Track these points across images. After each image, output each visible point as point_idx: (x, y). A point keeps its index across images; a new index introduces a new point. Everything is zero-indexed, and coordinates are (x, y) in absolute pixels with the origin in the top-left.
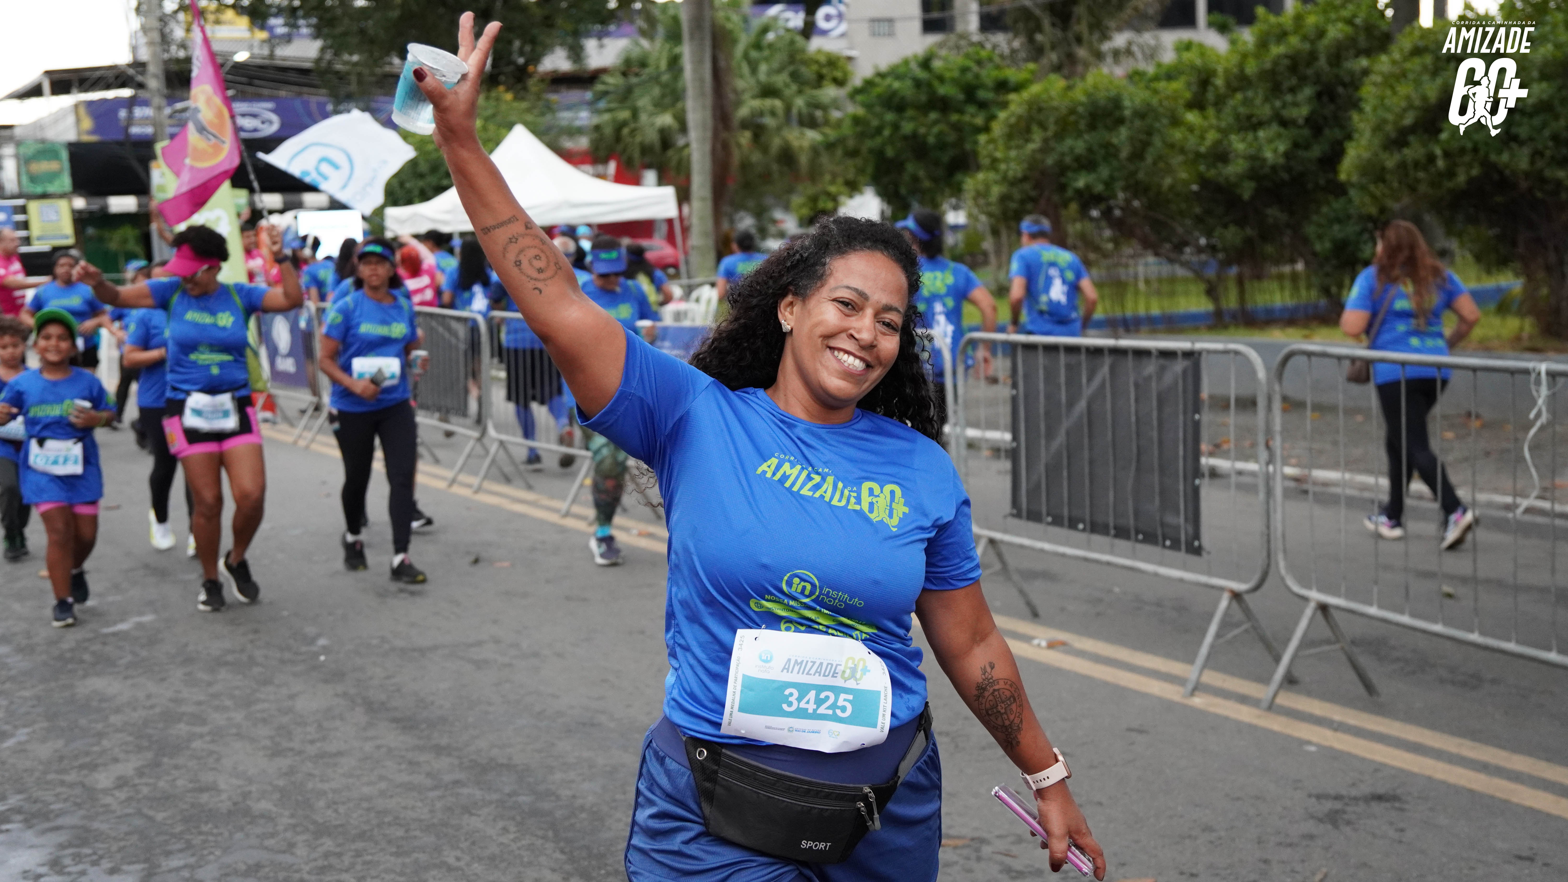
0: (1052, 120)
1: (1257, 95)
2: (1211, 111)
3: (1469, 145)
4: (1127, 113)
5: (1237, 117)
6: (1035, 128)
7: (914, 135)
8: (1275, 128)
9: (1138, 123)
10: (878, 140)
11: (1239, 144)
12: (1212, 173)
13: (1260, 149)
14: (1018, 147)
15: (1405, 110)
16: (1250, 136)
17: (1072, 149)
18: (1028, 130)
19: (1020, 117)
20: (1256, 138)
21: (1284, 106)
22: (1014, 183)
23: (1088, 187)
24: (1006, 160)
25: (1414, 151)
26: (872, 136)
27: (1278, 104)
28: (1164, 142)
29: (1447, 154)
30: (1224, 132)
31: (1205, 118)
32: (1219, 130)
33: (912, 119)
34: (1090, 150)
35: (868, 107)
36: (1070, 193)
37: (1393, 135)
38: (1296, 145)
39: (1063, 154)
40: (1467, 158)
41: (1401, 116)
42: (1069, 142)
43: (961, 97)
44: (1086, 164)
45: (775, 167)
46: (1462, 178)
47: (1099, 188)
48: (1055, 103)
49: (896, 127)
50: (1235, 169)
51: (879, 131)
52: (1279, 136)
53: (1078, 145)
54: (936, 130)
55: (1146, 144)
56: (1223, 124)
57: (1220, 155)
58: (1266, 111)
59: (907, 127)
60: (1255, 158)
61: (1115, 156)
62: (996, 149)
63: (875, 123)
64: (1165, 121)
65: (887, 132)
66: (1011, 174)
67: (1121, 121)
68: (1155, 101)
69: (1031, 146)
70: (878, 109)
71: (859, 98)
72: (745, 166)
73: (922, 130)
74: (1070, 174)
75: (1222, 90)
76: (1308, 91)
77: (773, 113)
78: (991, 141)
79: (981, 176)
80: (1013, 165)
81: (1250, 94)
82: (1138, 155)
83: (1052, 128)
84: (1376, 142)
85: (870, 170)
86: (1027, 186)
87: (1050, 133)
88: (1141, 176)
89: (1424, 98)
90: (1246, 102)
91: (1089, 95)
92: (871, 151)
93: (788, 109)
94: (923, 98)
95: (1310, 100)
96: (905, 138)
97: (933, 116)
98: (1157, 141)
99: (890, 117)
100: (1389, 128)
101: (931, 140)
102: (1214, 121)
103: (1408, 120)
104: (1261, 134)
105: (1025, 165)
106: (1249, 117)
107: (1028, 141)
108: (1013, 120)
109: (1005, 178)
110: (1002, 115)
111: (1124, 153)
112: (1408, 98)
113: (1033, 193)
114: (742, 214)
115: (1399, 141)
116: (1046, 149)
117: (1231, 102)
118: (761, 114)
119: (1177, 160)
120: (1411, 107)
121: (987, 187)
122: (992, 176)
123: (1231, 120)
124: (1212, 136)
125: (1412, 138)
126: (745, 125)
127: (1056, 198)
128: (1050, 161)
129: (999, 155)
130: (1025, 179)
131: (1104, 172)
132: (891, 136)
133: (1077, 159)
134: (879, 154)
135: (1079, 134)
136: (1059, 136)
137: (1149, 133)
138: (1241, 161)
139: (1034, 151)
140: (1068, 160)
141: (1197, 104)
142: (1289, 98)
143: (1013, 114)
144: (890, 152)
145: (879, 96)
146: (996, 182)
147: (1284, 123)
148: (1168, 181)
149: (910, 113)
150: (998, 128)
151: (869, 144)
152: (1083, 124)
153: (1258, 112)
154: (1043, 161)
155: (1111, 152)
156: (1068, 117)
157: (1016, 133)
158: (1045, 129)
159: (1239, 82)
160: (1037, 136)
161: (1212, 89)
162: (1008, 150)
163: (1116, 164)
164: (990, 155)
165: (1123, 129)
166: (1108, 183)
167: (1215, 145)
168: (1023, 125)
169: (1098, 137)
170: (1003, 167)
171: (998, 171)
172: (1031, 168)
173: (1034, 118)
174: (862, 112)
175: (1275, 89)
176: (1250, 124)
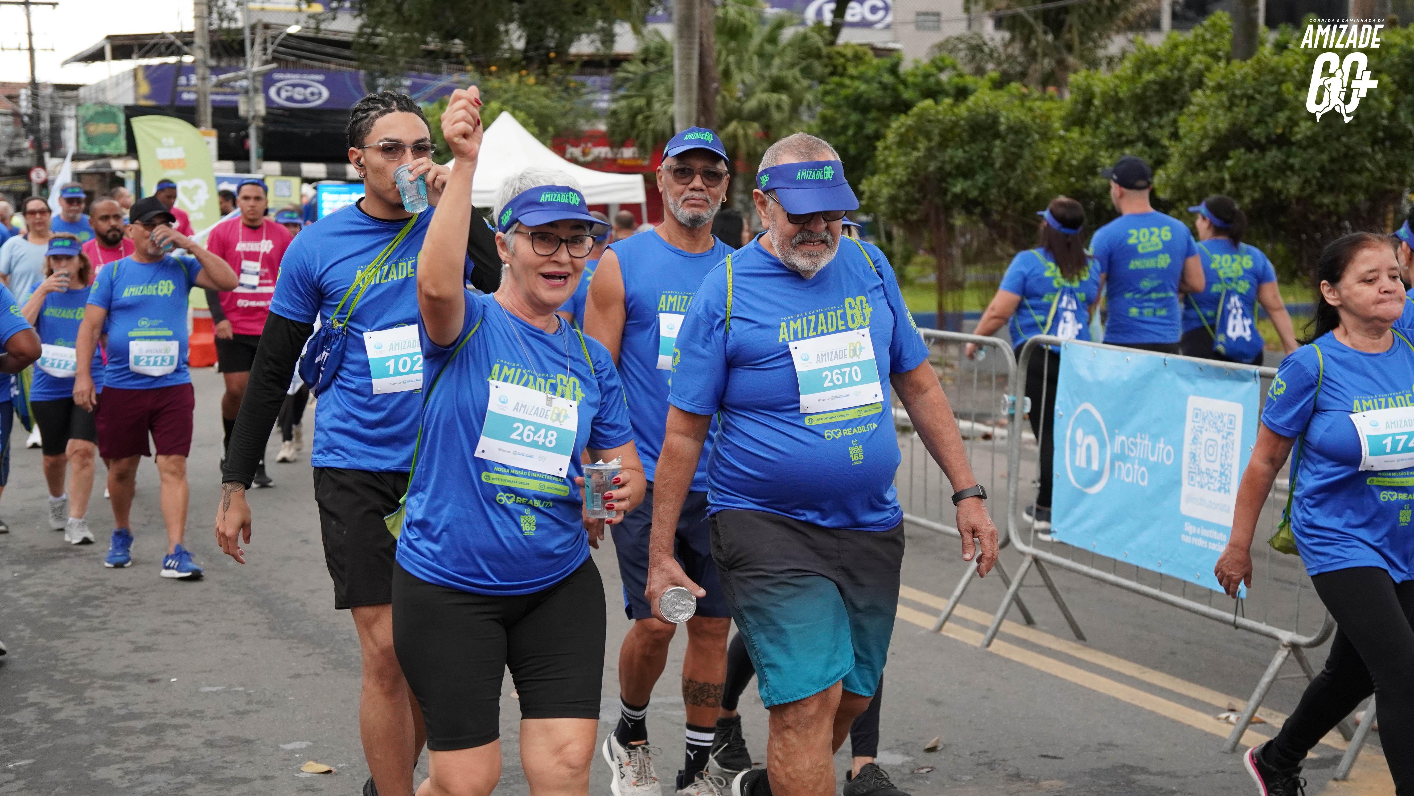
0: (936, 131)
1: (1127, 116)
3: (1250, 172)
4: (1002, 128)
5: (1110, 135)
6: (921, 138)
9: (1011, 137)
10: (843, 138)
11: (1106, 159)
12: (1082, 185)
14: (906, 154)
15: (1202, 139)
16: (1117, 154)
17: (952, 159)
18: (916, 140)
19: (909, 128)
21: (1150, 126)
22: (901, 186)
23: (964, 192)
24: (895, 165)
25: (1209, 174)
27: (1145, 125)
28: (1036, 155)
29: (1234, 179)
30: (1096, 148)
31: (1082, 134)
32: (1093, 147)
34: (970, 160)
35: (837, 107)
36: (951, 197)
37: (1195, 160)
39: (944, 162)
40: (1250, 183)
41: (1200, 143)
42: (949, 151)
44: (965, 172)
46: (1247, 200)
47: (975, 193)
48: (940, 117)
49: (860, 126)
51: (844, 129)
53: (958, 155)
55: (1017, 157)
56: (1096, 141)
58: (1134, 131)
61: (992, 165)
62: (890, 155)
63: (841, 122)
64: (1036, 137)
65: (850, 132)
66: (898, 177)
67: (997, 135)
68: (1028, 119)
69: (917, 154)
70: (845, 110)
71: (828, 99)
74: (949, 180)
75: (1100, 111)
78: (886, 148)
79: (876, 179)
80: (901, 170)
81: (1122, 115)
82: (1010, 165)
83: (936, 139)
86: (912, 189)
87: (933, 144)
88: (1012, 183)
89: (1217, 130)
90: (1118, 122)
91: (969, 110)
94: (888, 101)
98: (1027, 154)
99: (855, 117)
100: (1192, 153)
102: (1088, 138)
105: (910, 170)
106: (1120, 135)
107: (915, 149)
108: (903, 130)
109: (894, 181)
110: (896, 125)
111: (998, 164)
113: (918, 196)
115: (1199, 164)
116: (929, 157)
117: (1106, 122)
121: (880, 187)
122: (883, 178)
123: (1104, 138)
124: (1084, 152)
125: (1210, 163)
127: (938, 200)
128: (932, 167)
129: (891, 160)
130: (910, 182)
131: (980, 179)
132: (855, 135)
133: (958, 167)
135: (962, 145)
136: (943, 145)
137: (1020, 147)
139: (918, 158)
140: (948, 167)
142: (1155, 120)
143: (903, 126)
145: (846, 98)
146: (887, 184)
148: (1034, 190)
149: (873, 114)
150: (891, 137)
152: (965, 135)
153: (1125, 131)
154: (926, 168)
155: (987, 162)
156: (951, 130)
157: (905, 142)
158: (930, 140)
159: (1115, 103)
160: (923, 145)
161: (1093, 109)
162: (898, 156)
163: (991, 173)
164: (884, 160)
165: (998, 142)
166: (984, 189)
167: (1086, 159)
168: (911, 134)
169: (976, 148)
170: (893, 171)
171: (889, 175)
172: (915, 173)
173: (921, 129)
174: (829, 112)
175: (1144, 112)
176: (1117, 142)
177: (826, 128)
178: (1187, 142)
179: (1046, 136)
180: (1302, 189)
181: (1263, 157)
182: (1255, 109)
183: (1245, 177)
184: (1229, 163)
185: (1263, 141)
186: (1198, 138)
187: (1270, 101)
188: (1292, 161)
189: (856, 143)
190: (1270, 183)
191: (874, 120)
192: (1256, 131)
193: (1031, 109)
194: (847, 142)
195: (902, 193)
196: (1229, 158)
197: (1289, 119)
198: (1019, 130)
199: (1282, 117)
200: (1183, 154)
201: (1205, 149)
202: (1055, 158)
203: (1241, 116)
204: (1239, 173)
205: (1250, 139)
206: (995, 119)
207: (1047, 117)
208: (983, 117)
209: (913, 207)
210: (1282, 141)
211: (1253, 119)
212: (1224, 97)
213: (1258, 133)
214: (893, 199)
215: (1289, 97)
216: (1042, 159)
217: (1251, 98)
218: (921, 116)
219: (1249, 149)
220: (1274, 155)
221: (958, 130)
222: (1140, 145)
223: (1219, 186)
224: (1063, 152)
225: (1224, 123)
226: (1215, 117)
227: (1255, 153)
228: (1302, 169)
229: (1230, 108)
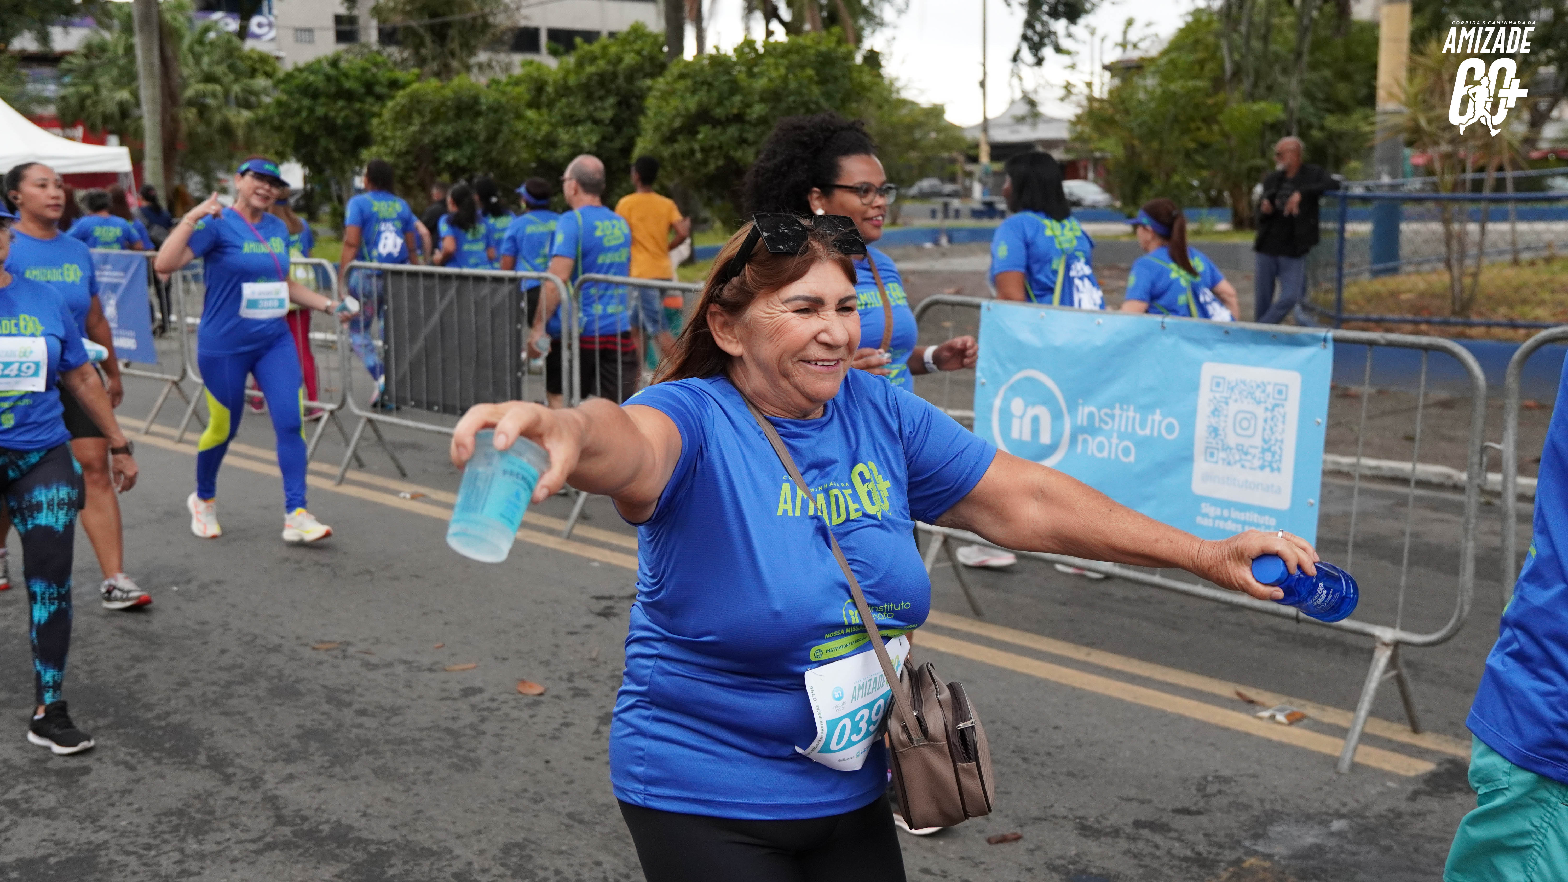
0: (428, 110)
1: (577, 101)
2: (545, 111)
3: (716, 144)
4: (484, 108)
5: (563, 116)
6: (415, 115)
7: (326, 117)
8: (589, 125)
9: (491, 115)
11: (564, 135)
12: (545, 155)
13: (579, 139)
14: (403, 129)
15: (675, 117)
16: (572, 130)
17: (443, 132)
18: (410, 116)
19: (403, 106)
20: (576, 132)
21: (596, 109)
22: (400, 155)
23: (455, 161)
24: (393, 138)
25: (681, 146)
26: (293, 116)
27: (591, 108)
28: (511, 131)
29: (703, 150)
30: (554, 126)
31: (541, 115)
32: (551, 124)
33: (324, 105)
34: (457, 134)
35: (290, 93)
36: (442, 165)
37: (668, 134)
38: (604, 138)
39: (436, 136)
40: (715, 153)
41: (672, 121)
42: (441, 127)
43: (362, 90)
44: (454, 143)
45: (217, 137)
46: (712, 167)
47: (464, 162)
48: (430, 97)
49: (311, 110)
50: (561, 153)
51: (298, 112)
52: (592, 131)
53: (447, 129)
54: (343, 114)
55: (497, 132)
56: (553, 120)
57: (551, 142)
58: (583, 112)
59: (320, 111)
61: (475, 138)
62: (386, 129)
63: (295, 106)
64: (512, 115)
65: (304, 114)
66: (397, 148)
67: (479, 114)
68: (504, 100)
69: (413, 128)
70: (297, 96)
71: (283, 87)
72: (192, 135)
73: (332, 114)
74: (442, 151)
75: (553, 96)
76: (612, 100)
77: (214, 95)
78: (382, 123)
79: (374, 149)
80: (399, 142)
81: (572, 99)
82: (492, 138)
83: (428, 116)
84: (656, 138)
85: (291, 142)
86: (410, 158)
87: (426, 120)
88: (494, 154)
89: (687, 109)
90: (569, 105)
91: (455, 92)
92: (292, 127)
93: (227, 94)
94: (333, 89)
95: (613, 106)
96: (319, 119)
97: (341, 103)
98: (505, 129)
99: (306, 102)
100: (665, 129)
101: (339, 121)
102: (546, 117)
103: (677, 124)
104: (580, 129)
105: (408, 143)
106: (572, 116)
107: (410, 124)
108: (398, 108)
109: (392, 152)
110: (390, 104)
111: (482, 138)
112: (676, 108)
113: (415, 164)
114: (192, 173)
115: (670, 139)
116: (423, 131)
117: (559, 105)
118: (204, 95)
119: (519, 144)
120: (678, 115)
122: (382, 149)
123: (559, 117)
124: (545, 128)
125: (680, 137)
126: (191, 103)
127: (432, 168)
128: (426, 140)
129: (388, 134)
130: (407, 153)
131: (467, 150)
132: (308, 117)
133: (448, 139)
134: (298, 130)
135: (448, 122)
136: (434, 121)
137: (500, 123)
138: (565, 148)
139: (415, 133)
140: (440, 140)
141: (534, 104)
142: (599, 104)
143: (398, 104)
144: (307, 129)
145: (298, 86)
147: (596, 122)
148: (513, 160)
149: (322, 100)
150: (387, 114)
151: (290, 122)
152: (451, 114)
153: (577, 113)
154: (421, 140)
155: (472, 136)
156: (440, 108)
157: (401, 118)
158: (423, 117)
159: (564, 90)
160: (417, 121)
161: (545, 94)
162: (395, 130)
163: (476, 145)
164: (381, 134)
165: (481, 120)
166: (471, 159)
167: (549, 134)
168: (406, 112)
169: (462, 124)
170: (391, 143)
171: (386, 145)
172: (412, 145)
174: (284, 97)
175: (589, 97)
176: (572, 121)
177: (282, 110)
178: (658, 119)
179: (515, 113)
181: (725, 132)
182: (715, 94)
183: (712, 148)
184: (700, 136)
185: (723, 119)
186: (668, 116)
188: (745, 135)
190: (732, 153)
195: (402, 161)
196: (697, 133)
197: (742, 102)
198: (497, 109)
199: (738, 99)
200: (656, 130)
203: (705, 99)
204: (707, 144)
205: (714, 118)
206: (476, 100)
208: (466, 98)
209: (412, 173)
210: (739, 118)
211: (714, 101)
213: (719, 112)
219: (714, 126)
220: (733, 131)
221: (445, 109)
225: (692, 103)
226: (683, 98)
227: (718, 130)
228: (755, 143)
229: (694, 92)
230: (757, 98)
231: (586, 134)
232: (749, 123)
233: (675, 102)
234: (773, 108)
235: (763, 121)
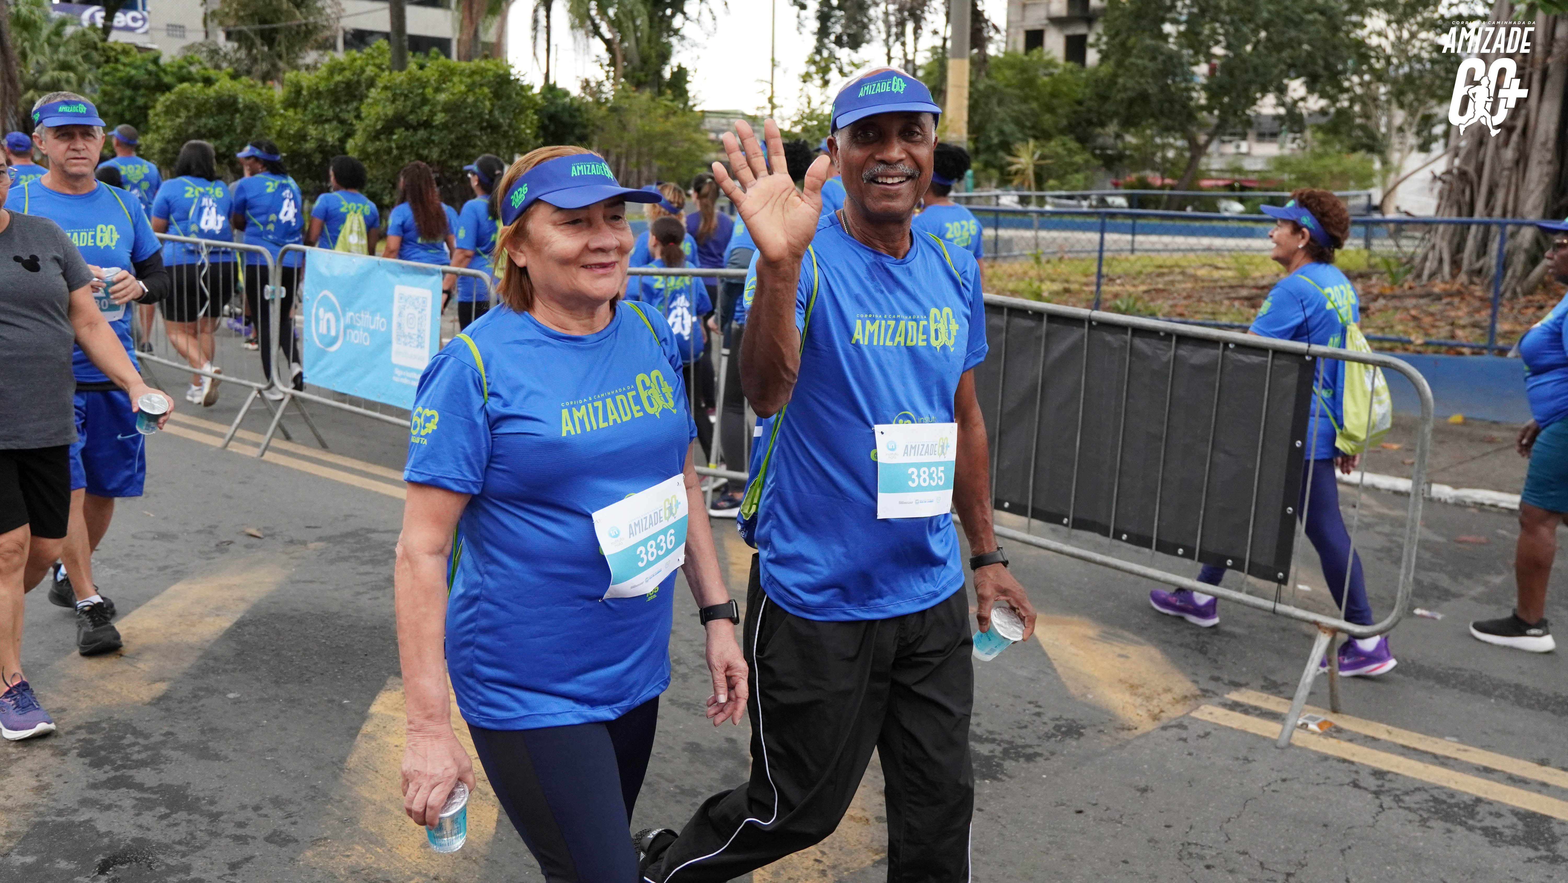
0: (193, 105)
1: (325, 103)
2: (299, 110)
3: (408, 143)
4: (241, 106)
5: (315, 115)
6: (182, 109)
9: (247, 112)
10: (120, 107)
11: (312, 131)
12: (296, 147)
13: (325, 134)
14: (172, 120)
16: (320, 128)
17: (205, 125)
18: (178, 110)
19: (173, 102)
20: (324, 129)
21: (341, 111)
22: (169, 142)
24: (164, 127)
26: (116, 104)
27: (338, 110)
28: (265, 126)
29: (398, 148)
30: (305, 123)
31: (296, 113)
32: (303, 122)
34: (218, 127)
37: (374, 134)
40: (408, 150)
41: (376, 123)
42: (203, 120)
47: (223, 150)
49: (132, 100)
50: (310, 145)
52: (336, 128)
53: (210, 122)
55: (254, 126)
56: (306, 118)
57: (302, 137)
58: (330, 113)
60: (321, 141)
61: (235, 131)
62: (159, 120)
63: (118, 96)
64: (265, 113)
65: (126, 103)
68: (257, 101)
69: (180, 120)
71: (105, 79)
75: (307, 98)
77: (68, 82)
79: (149, 136)
81: (322, 102)
83: (193, 111)
84: (365, 136)
87: (191, 114)
89: (386, 115)
90: (318, 107)
91: (216, 92)
92: (115, 114)
93: (81, 81)
94: (154, 83)
98: (258, 124)
99: (128, 93)
102: (300, 116)
104: (327, 126)
105: (174, 131)
106: (321, 116)
107: (178, 116)
108: (168, 103)
109: (163, 138)
112: (378, 113)
116: (188, 122)
117: (311, 106)
120: (377, 120)
121: (153, 142)
122: (156, 136)
123: (310, 116)
124: (297, 125)
125: (382, 137)
129: (160, 124)
130: (175, 140)
131: (227, 140)
132: (129, 105)
133: (210, 130)
135: (212, 116)
136: (198, 115)
137: (254, 119)
138: (314, 141)
142: (344, 107)
145: (121, 79)
146: (158, 140)
149: (142, 91)
150: (159, 107)
152: (214, 109)
153: (325, 113)
154: (187, 130)
155: (231, 129)
156: (204, 104)
157: (170, 111)
158: (189, 111)
159: (316, 94)
160: (183, 114)
161: (302, 97)
162: (165, 121)
163: (234, 136)
164: (155, 124)
165: (238, 115)
167: (299, 130)
168: (174, 106)
169: (223, 119)
170: (162, 131)
172: (179, 133)
173: (182, 102)
175: (336, 101)
176: (319, 120)
177: (106, 99)
178: (367, 121)
179: (271, 112)
180: (440, 156)
181: (416, 134)
182: (409, 103)
184: (395, 137)
185: (415, 124)
186: (374, 120)
187: (418, 99)
188: (433, 138)
189: (130, 111)
190: (421, 151)
191: (143, 96)
192: (411, 117)
193: (260, 94)
194: (123, 111)
195: (170, 147)
196: (394, 134)
197: (430, 111)
198: (252, 108)
199: (426, 109)
200: (364, 130)
201: (379, 127)
202: (278, 128)
203: (401, 107)
204: (401, 143)
205: (407, 122)
206: (234, 100)
207: (271, 100)
208: (226, 98)
210: (427, 125)
211: (408, 110)
212: (389, 94)
213: (412, 118)
214: (163, 151)
215: (429, 97)
216: (269, 128)
217: (406, 96)
218: (181, 94)
219: (407, 129)
220: (422, 133)
221: (208, 106)
222: (335, 123)
223: (389, 151)
224: (283, 125)
225: (390, 111)
226: (385, 107)
227: (411, 132)
228: (440, 143)
229: (393, 102)
230: (439, 108)
231: (332, 131)
232: (436, 127)
233: (379, 109)
234: (453, 117)
235: (445, 126)
